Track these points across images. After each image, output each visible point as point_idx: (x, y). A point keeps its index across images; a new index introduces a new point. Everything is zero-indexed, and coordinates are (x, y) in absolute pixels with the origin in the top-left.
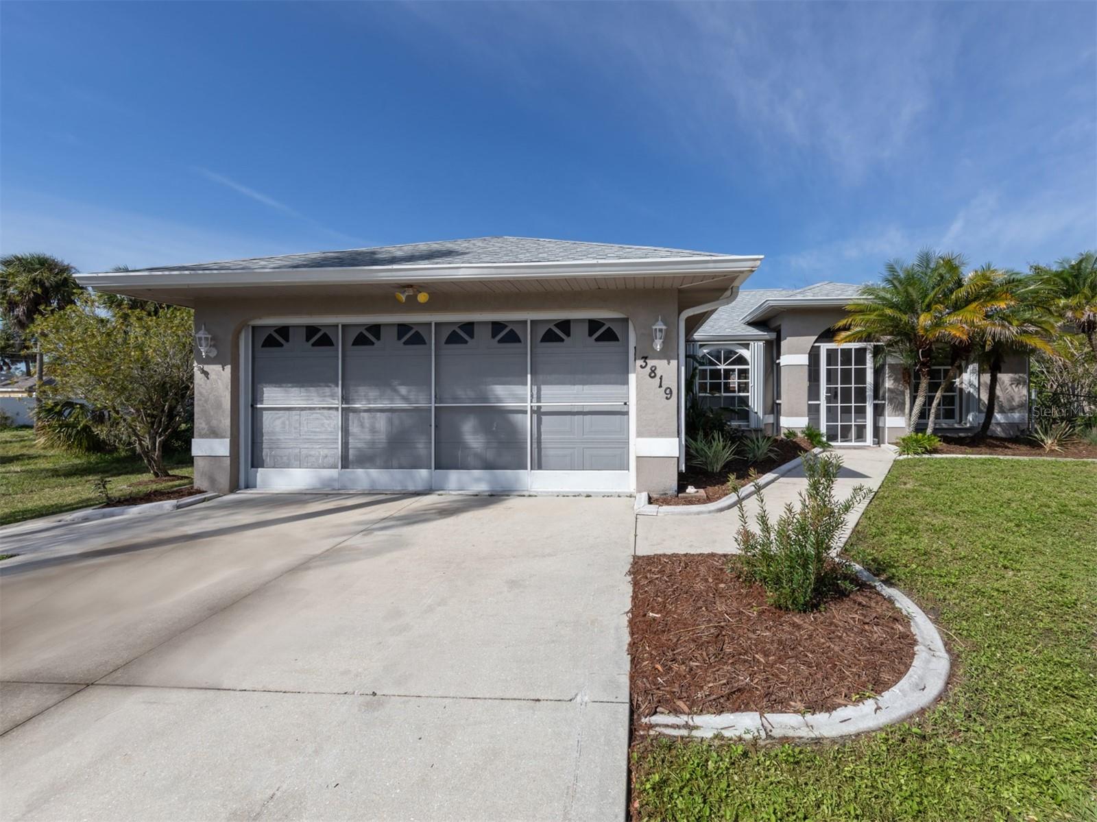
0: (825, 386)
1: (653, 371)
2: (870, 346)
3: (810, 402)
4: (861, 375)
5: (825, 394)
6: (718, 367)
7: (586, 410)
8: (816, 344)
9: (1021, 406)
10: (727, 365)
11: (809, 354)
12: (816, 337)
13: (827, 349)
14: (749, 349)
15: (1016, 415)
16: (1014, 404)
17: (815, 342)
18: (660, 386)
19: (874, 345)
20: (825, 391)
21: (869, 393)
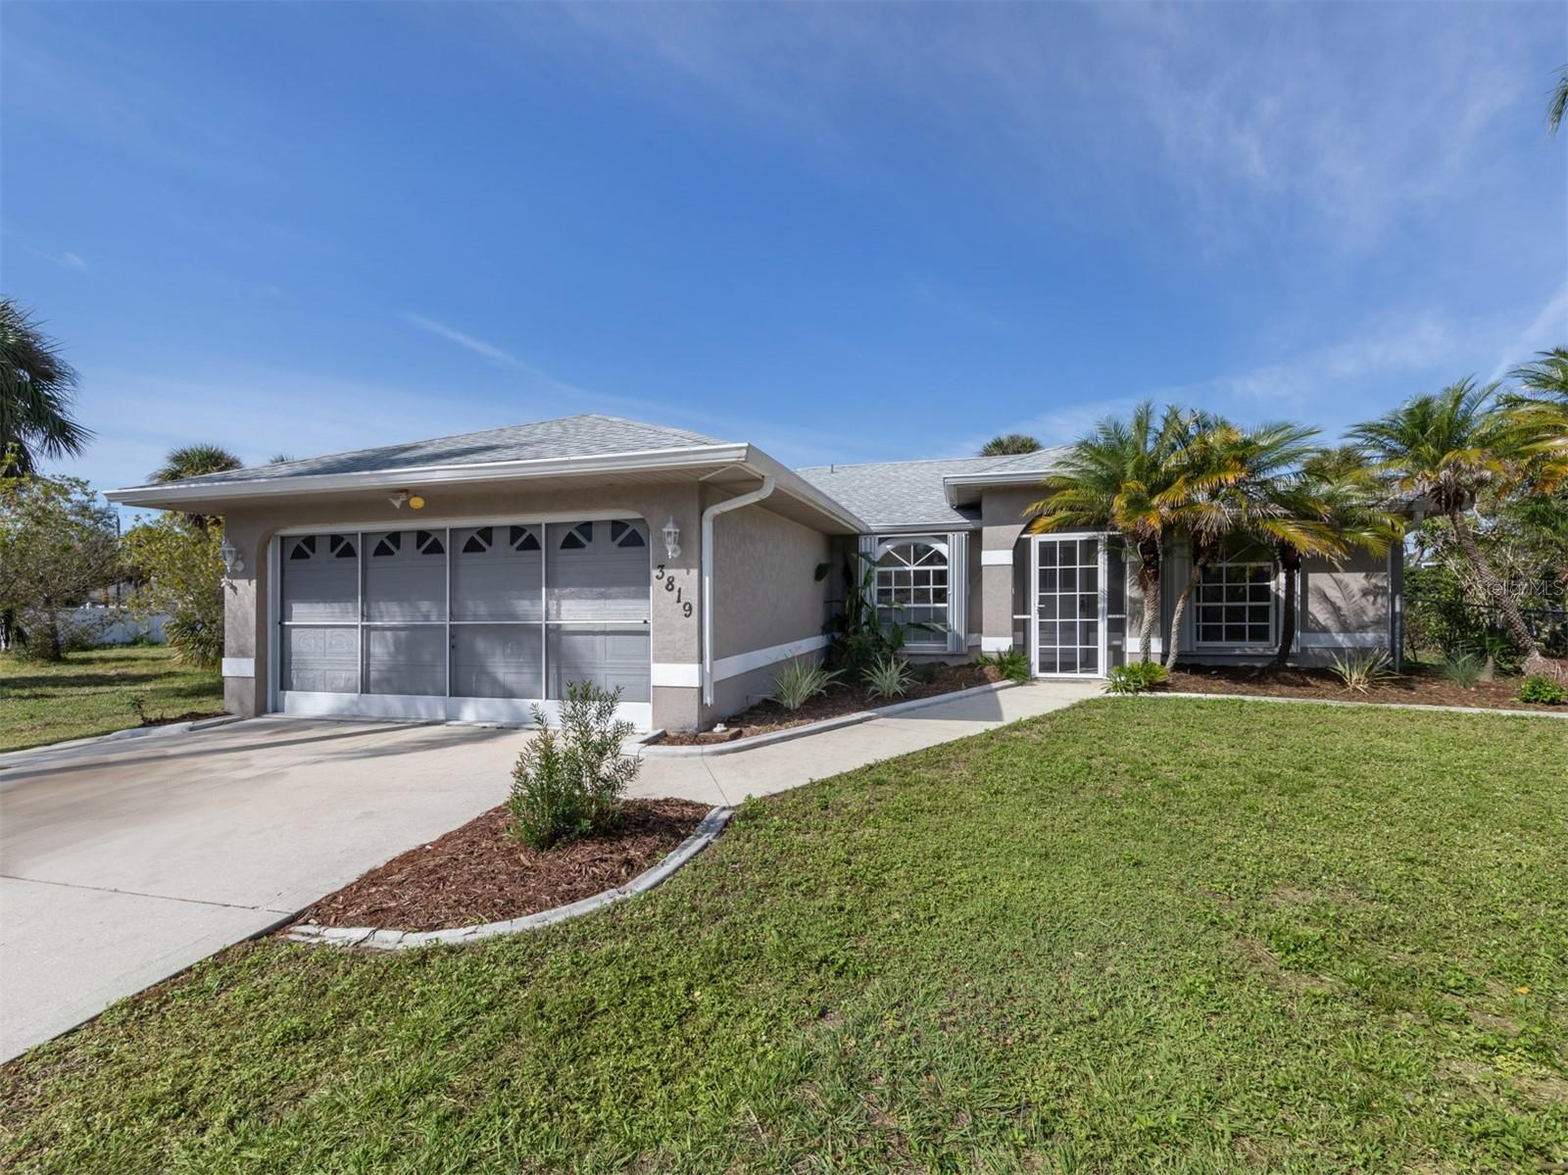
0: (1038, 594)
1: (670, 583)
2: (1102, 536)
3: (1015, 617)
4: (1090, 578)
5: (1037, 605)
6: (907, 568)
7: (609, 629)
8: (1024, 536)
9: (1378, 623)
10: (916, 566)
11: (1015, 549)
12: (1024, 526)
13: (1040, 543)
14: (946, 543)
15: (1370, 636)
16: (1365, 618)
17: (1022, 533)
18: (679, 601)
19: (1109, 536)
20: (1037, 600)
21: (1102, 605)
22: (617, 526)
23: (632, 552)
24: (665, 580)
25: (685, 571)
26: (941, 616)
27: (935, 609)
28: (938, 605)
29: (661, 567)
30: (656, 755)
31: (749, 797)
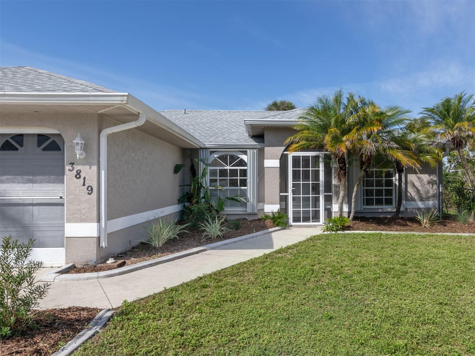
0: (292, 182)
1: (78, 174)
2: (321, 154)
3: (281, 194)
4: (317, 173)
5: (291, 188)
6: (226, 168)
7: (35, 202)
8: (285, 153)
9: (434, 196)
10: (231, 167)
11: (280, 159)
12: (285, 147)
13: (293, 156)
14: (247, 155)
15: (431, 203)
16: (429, 195)
17: (284, 151)
18: (84, 185)
19: (325, 154)
20: (291, 186)
21: (322, 188)
22: (41, 138)
23: (52, 154)
24: (74, 172)
25: (88, 167)
26: (244, 194)
27: (241, 190)
28: (242, 188)
29: (73, 164)
30: (66, 280)
31: (125, 302)
